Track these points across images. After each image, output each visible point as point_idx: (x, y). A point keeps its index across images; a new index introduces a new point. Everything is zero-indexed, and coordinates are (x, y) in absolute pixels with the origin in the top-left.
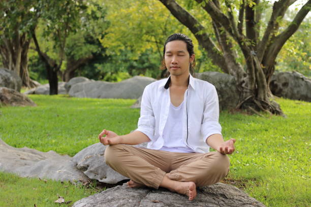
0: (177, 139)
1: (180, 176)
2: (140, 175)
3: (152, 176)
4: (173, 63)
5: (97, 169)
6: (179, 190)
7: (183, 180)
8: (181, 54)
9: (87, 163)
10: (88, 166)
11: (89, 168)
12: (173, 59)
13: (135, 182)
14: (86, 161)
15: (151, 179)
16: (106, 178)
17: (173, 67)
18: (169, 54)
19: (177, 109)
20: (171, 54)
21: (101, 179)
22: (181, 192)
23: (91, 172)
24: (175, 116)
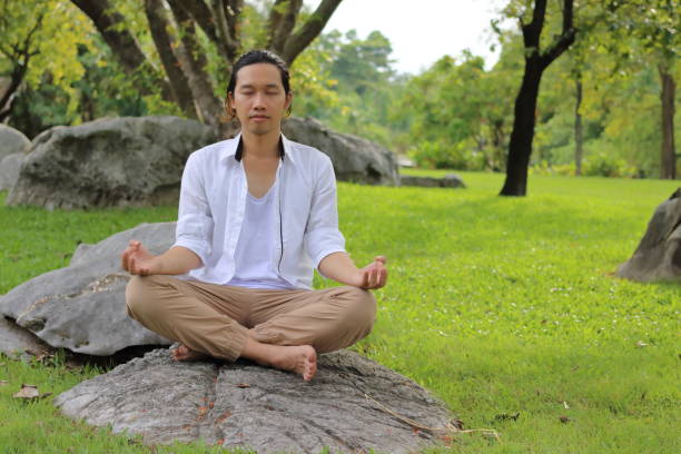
0: (259, 262)
1: (281, 334)
2: (203, 334)
3: (226, 337)
4: (256, 109)
5: (67, 326)
6: (280, 363)
7: (285, 342)
8: (272, 90)
9: (41, 314)
10: (45, 320)
11: (47, 324)
12: (257, 101)
13: (190, 350)
14: (39, 309)
15: (225, 343)
16: (87, 343)
17: (256, 116)
18: (246, 90)
19: (259, 203)
20: (251, 91)
21: (77, 347)
22: (284, 366)
23: (54, 332)
24: (255, 216)
